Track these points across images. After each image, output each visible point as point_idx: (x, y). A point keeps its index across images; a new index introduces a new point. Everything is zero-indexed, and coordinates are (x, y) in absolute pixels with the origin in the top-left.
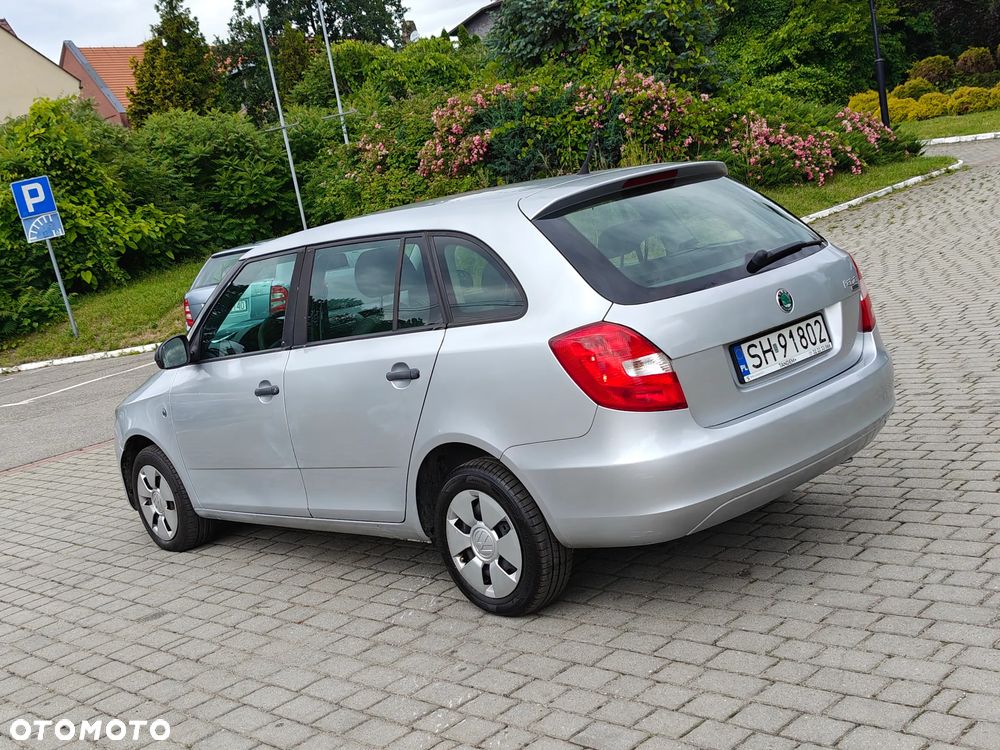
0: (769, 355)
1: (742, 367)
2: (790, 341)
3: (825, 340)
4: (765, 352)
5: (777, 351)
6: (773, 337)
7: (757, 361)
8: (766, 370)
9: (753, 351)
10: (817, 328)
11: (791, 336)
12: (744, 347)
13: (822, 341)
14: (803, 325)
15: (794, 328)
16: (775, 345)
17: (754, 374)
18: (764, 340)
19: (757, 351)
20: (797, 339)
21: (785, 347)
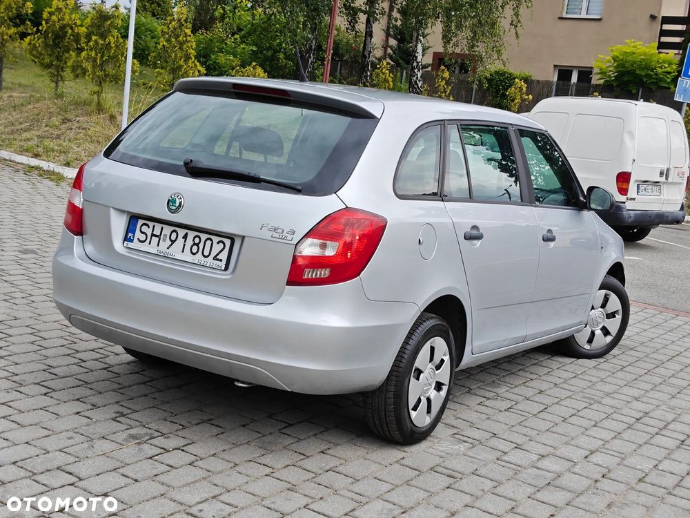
0: (155, 240)
1: (130, 235)
2: (180, 241)
3: (221, 260)
4: (153, 235)
5: (164, 240)
6: (167, 230)
7: (143, 237)
8: (144, 247)
9: (145, 229)
10: (217, 248)
11: (185, 237)
12: (140, 222)
13: (215, 259)
14: (204, 237)
15: (191, 234)
16: (165, 236)
17: (135, 245)
18: (158, 227)
19: (149, 232)
20: (189, 242)
21: (173, 242)
